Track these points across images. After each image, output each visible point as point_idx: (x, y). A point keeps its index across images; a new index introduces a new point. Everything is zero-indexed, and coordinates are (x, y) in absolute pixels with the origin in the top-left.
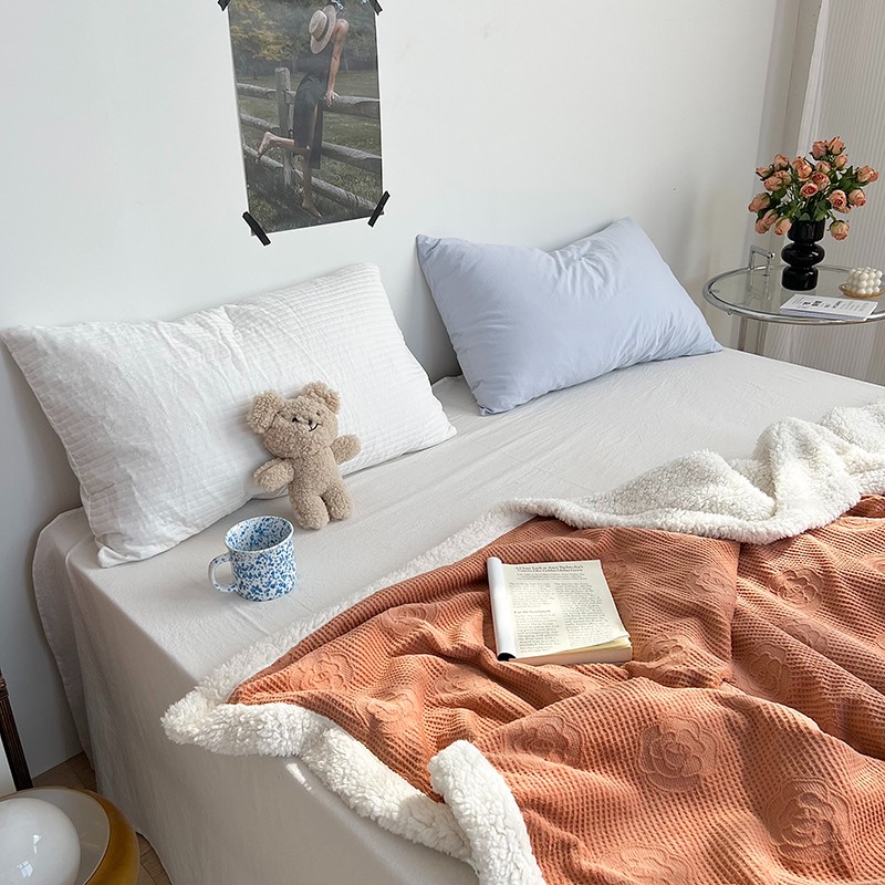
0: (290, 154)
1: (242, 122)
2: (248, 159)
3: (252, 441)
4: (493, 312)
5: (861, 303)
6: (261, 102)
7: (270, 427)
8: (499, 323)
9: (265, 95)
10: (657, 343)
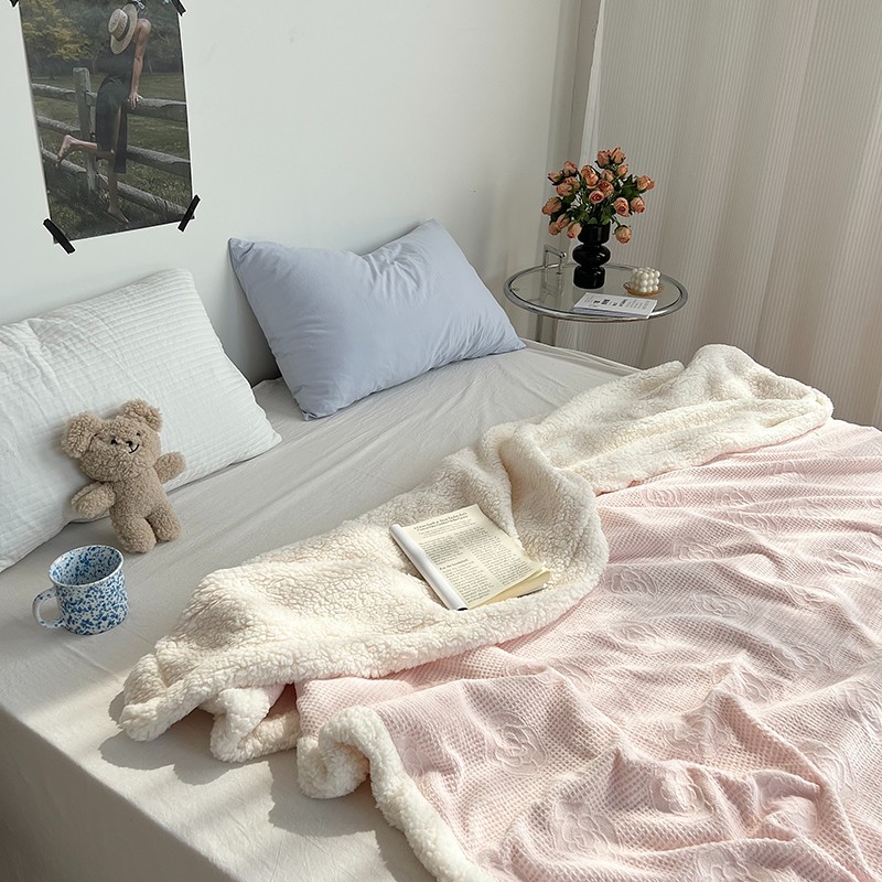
0: (93, 158)
1: (39, 125)
2: (48, 165)
3: (68, 465)
4: (312, 317)
5: (644, 301)
6: (59, 103)
7: (87, 451)
8: (318, 328)
9: (62, 96)
10: (467, 343)
